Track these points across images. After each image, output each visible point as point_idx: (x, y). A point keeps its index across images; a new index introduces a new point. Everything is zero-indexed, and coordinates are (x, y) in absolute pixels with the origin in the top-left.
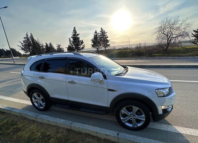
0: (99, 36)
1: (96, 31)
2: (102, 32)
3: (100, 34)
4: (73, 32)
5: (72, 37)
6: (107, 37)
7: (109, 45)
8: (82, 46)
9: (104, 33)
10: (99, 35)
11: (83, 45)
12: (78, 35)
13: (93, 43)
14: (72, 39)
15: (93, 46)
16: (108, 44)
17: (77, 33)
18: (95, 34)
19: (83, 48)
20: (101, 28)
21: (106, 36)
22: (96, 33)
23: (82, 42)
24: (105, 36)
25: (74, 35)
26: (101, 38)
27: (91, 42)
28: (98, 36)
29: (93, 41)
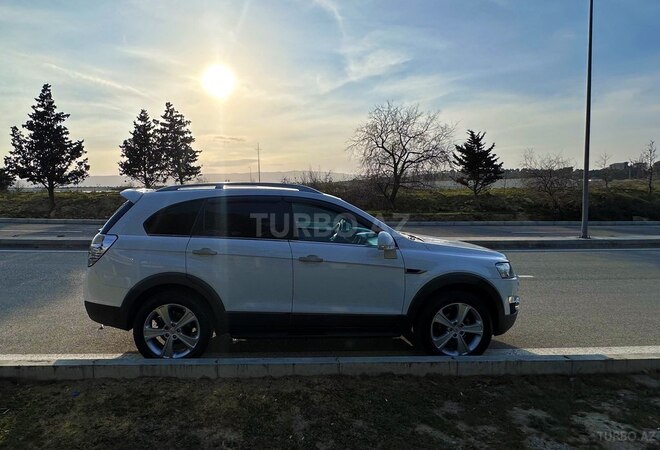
0: (157, 131)
1: (143, 112)
2: (172, 120)
3: (162, 124)
4: (36, 103)
5: (30, 126)
6: (191, 140)
7: (195, 171)
8: (73, 167)
9: (180, 123)
10: (159, 127)
11: (80, 164)
12: (59, 117)
13: (126, 159)
14: (26, 133)
15: (127, 169)
16: (193, 165)
17: (56, 111)
18: (140, 123)
19: (79, 174)
20: (168, 105)
21: (188, 135)
22: (143, 118)
23: (78, 150)
24: (183, 133)
25: (38, 116)
26: (164, 140)
27: (120, 152)
28: (151, 132)
29: (128, 149)
